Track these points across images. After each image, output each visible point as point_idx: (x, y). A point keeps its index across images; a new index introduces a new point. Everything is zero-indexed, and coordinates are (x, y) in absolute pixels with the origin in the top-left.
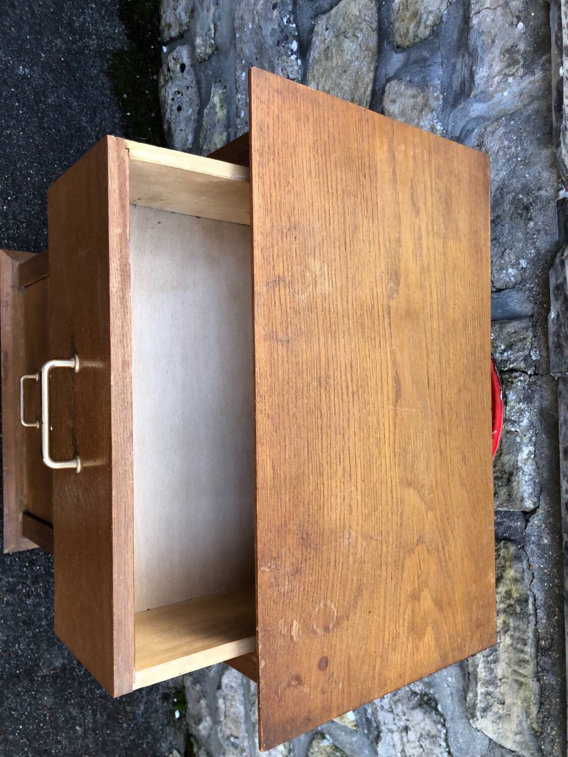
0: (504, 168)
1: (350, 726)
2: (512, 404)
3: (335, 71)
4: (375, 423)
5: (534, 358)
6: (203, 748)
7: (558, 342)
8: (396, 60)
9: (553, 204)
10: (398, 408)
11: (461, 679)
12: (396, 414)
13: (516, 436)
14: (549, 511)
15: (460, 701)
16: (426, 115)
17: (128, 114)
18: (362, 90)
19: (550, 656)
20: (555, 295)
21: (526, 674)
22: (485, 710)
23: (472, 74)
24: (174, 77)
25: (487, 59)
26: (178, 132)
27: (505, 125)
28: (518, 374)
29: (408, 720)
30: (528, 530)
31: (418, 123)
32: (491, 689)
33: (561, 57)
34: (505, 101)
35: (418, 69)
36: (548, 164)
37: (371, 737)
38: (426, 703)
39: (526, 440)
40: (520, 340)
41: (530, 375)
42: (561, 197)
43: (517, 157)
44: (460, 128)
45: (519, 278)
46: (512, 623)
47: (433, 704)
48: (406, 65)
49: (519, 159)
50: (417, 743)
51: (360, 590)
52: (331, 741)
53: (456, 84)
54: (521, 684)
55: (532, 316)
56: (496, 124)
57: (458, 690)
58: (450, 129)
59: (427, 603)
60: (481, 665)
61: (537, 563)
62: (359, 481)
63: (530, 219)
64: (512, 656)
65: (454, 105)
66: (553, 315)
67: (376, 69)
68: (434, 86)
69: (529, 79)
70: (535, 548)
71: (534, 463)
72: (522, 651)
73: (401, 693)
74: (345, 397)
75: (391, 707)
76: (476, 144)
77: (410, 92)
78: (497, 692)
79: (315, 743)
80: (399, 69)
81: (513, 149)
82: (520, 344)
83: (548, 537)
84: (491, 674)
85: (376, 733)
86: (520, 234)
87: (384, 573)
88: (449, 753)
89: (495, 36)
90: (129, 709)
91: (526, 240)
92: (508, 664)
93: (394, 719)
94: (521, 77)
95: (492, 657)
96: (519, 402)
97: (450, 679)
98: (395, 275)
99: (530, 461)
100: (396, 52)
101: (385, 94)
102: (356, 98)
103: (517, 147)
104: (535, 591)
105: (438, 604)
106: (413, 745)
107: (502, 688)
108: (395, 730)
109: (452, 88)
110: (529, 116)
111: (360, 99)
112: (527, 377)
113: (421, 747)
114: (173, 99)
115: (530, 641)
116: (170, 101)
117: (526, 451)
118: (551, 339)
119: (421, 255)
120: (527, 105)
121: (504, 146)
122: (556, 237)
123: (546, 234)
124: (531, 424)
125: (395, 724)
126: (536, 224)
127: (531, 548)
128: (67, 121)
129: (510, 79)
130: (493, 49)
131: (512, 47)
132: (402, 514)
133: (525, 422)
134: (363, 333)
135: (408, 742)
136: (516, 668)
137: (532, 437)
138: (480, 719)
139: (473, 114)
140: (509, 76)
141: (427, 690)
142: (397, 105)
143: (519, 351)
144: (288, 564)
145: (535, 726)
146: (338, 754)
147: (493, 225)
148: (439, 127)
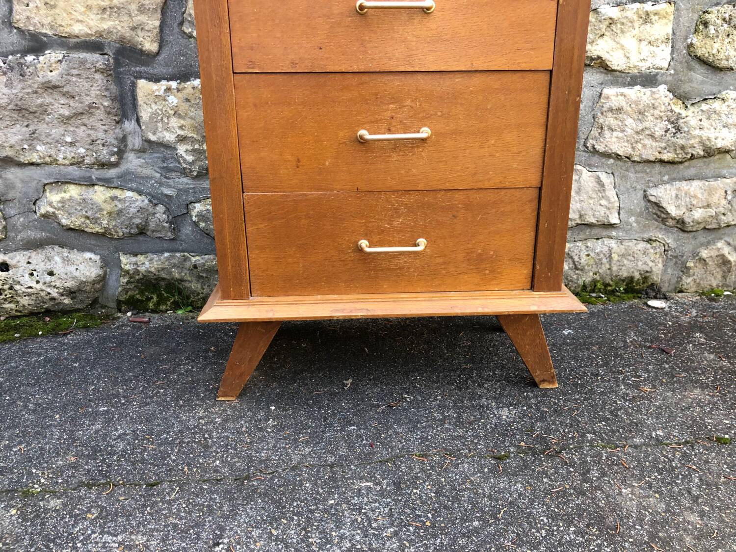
17: (40, 333)
24: (11, 283)
114: (38, 282)
116: (39, 286)
146: (701, 27)
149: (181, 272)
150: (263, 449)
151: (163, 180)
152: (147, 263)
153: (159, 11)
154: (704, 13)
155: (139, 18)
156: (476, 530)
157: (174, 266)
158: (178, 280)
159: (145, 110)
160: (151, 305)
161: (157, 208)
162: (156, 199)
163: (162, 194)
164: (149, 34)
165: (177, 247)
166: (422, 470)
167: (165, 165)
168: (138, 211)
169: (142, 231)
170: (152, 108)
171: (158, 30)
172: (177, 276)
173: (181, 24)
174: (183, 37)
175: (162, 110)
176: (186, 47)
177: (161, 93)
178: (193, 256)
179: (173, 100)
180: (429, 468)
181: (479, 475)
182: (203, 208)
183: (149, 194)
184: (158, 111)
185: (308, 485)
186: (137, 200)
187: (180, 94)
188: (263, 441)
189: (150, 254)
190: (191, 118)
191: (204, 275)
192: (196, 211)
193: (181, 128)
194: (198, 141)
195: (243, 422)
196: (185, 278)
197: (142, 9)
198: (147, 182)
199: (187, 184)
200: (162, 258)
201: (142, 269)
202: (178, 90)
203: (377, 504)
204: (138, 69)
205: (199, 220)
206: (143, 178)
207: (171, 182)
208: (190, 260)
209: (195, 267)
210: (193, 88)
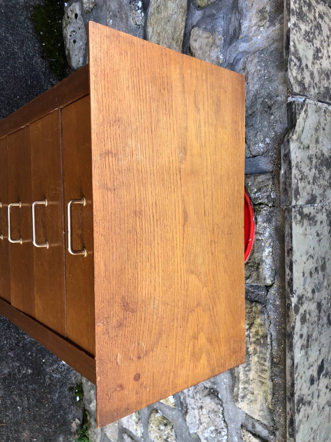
0: (257, 83)
1: (172, 406)
2: (260, 224)
3: (163, 20)
4: (171, 237)
5: (272, 197)
6: (93, 417)
7: (285, 188)
8: (198, 15)
9: (285, 105)
10: (186, 229)
11: (231, 380)
12: (184, 231)
13: (262, 242)
14: (280, 286)
15: (230, 392)
16: (214, 49)
17: (44, 44)
18: (179, 33)
19: (279, 367)
20: (284, 160)
21: (265, 377)
22: (243, 397)
23: (240, 25)
24: (71, 22)
25: (249, 15)
26: (74, 56)
27: (258, 57)
28: (263, 206)
29: (202, 403)
30: (268, 296)
31: (209, 55)
32: (246, 386)
33: (289, 16)
34: (259, 42)
35: (210, 21)
36: (282, 81)
37: (183, 412)
38: (212, 393)
39: (267, 245)
40: (265, 186)
41: (270, 207)
42: (289, 101)
43: (264, 77)
44: (233, 58)
45: (265, 149)
46: (258, 349)
47: (216, 394)
48: (203, 18)
49: (266, 78)
50: (207, 415)
51: (160, 334)
52: (161, 414)
53: (231, 31)
54: (263, 383)
55: (272, 172)
56: (253, 56)
57: (229, 386)
58: (227, 58)
59: (202, 340)
60: (242, 373)
61: (273, 315)
62: (160, 271)
63: (272, 114)
64: (258, 367)
65: (230, 44)
66: (282, 172)
67: (186, 20)
68: (218, 32)
69: (272, 29)
70: (272, 307)
71: (272, 258)
72: (264, 365)
73: (199, 388)
74: (152, 222)
75: (193, 395)
76: (242, 68)
77: (205, 35)
78: (250, 387)
79: (152, 415)
80: (199, 20)
81: (263, 71)
82: (265, 188)
83: (279, 300)
84: (247, 377)
85: (185, 410)
86: (266, 123)
87: (176, 324)
88: (224, 421)
89: (253, 2)
90: (49, 396)
91: (270, 126)
92: (256, 372)
93: (195, 402)
94: (268, 27)
95: (247, 368)
96: (264, 223)
97: (225, 380)
98: (184, 149)
99: (269, 257)
100: (197, 10)
101: (191, 36)
102: (175, 38)
103: (264, 70)
104: (272, 331)
105: (210, 341)
106: (205, 417)
107: (252, 385)
108: (195, 408)
109: (229, 33)
110: (272, 51)
111: (177, 39)
112: (269, 208)
113: (209, 417)
114: (71, 36)
115: (268, 359)
116: (69, 37)
117: (267, 251)
118: (281, 186)
119: (200, 137)
120: (271, 45)
121: (258, 70)
122: (286, 125)
123: (281, 123)
124: (271, 236)
125: (195, 405)
126: (275, 117)
127: (270, 306)
128: (5, 49)
129: (262, 29)
130: (252, 10)
131: (263, 9)
132: (187, 290)
133: (267, 234)
134: (163, 184)
135: (202, 415)
136: (260, 374)
137: (271, 243)
138: (240, 402)
139: (241, 50)
140: (261, 26)
141: (213, 386)
142: (198, 43)
143: (264, 192)
144: (114, 321)
145: (270, 406)
146: (165, 421)
147: (251, 117)
148: (221, 57)
154: (172, 426)
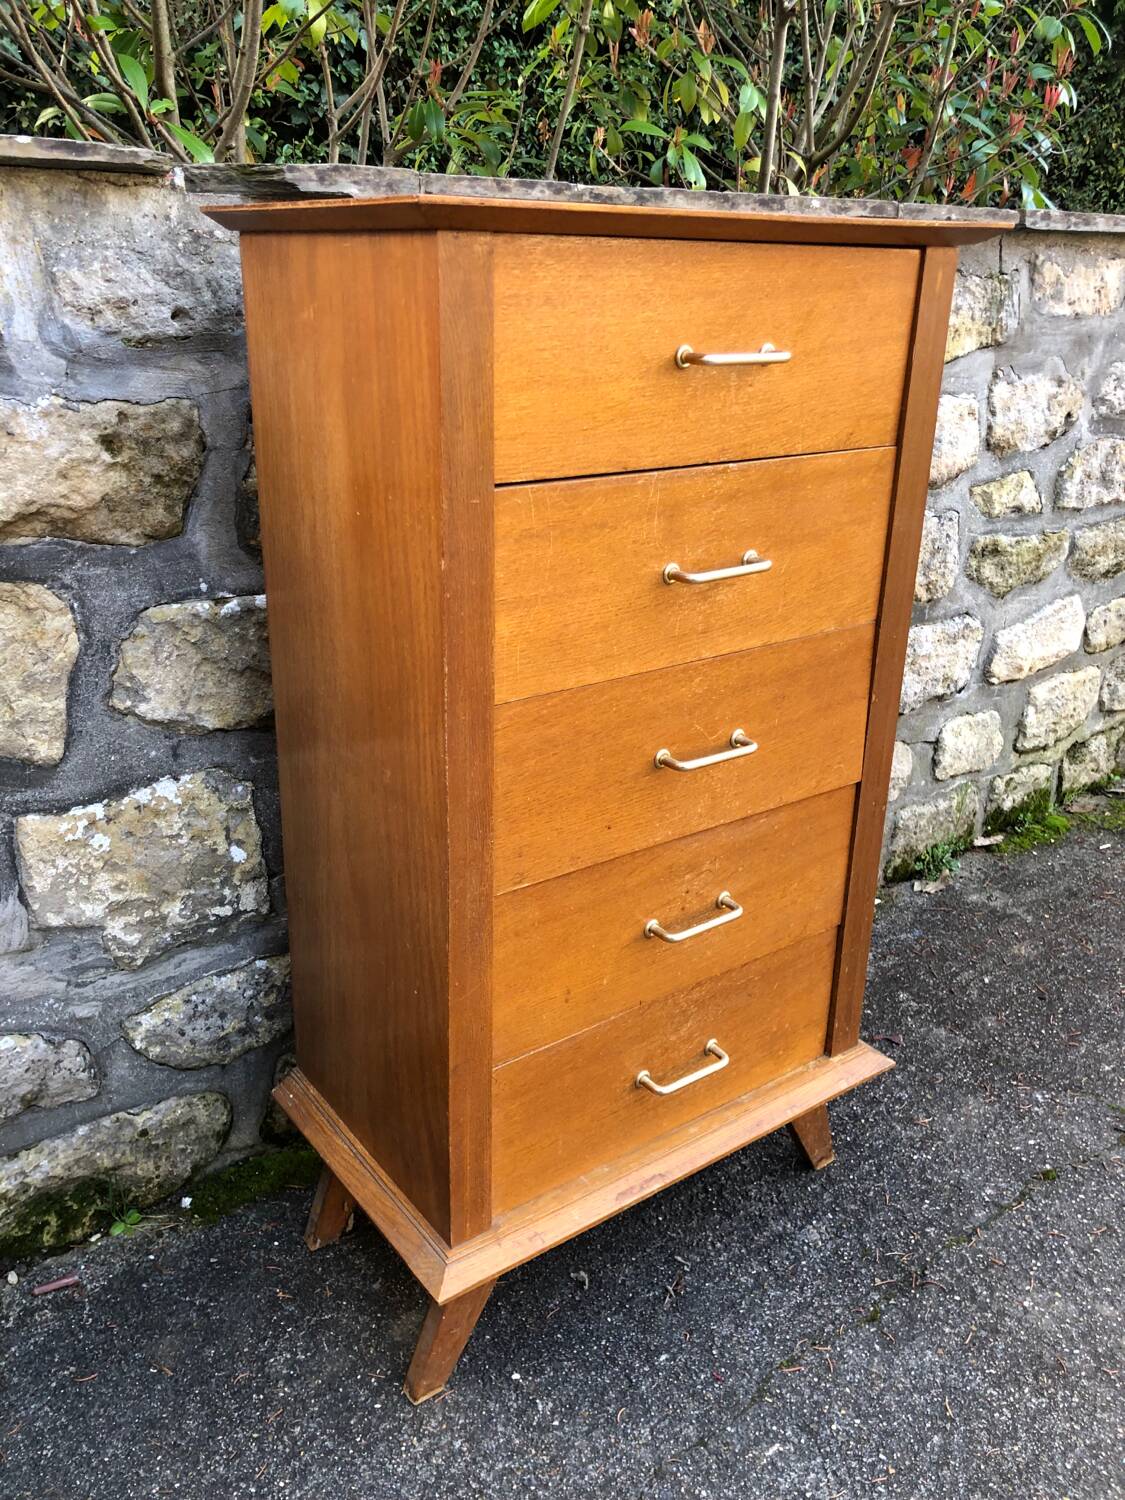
0: (136, 270)
9: (191, 197)
16: (21, 427)
20: (331, 184)
27: (68, 266)
31: (34, 444)
34: (19, 272)
36: (132, 202)
42: (183, 184)
44: (54, 357)
49: (124, 244)
56: (62, 285)
58: (52, 380)
65: (9, 371)
76: (90, 323)
81: (109, 253)
103: (106, 248)
110: (53, 227)
120: (34, 230)
121: (101, 269)
139: (31, 332)
147: (220, 293)
148: (43, 402)
149: (114, 1153)
150: (584, 1465)
151: (72, 993)
152: (44, 1163)
153: (65, 680)
155: (25, 701)
156: (945, 1450)
157: (102, 1145)
158: (107, 1171)
159: (41, 874)
160: (47, 1239)
161: (65, 1050)
162: (57, 1033)
163: (74, 1019)
164: (46, 728)
165: (101, 1108)
166: (814, 1388)
167: (77, 963)
168: (27, 1071)
169: (30, 1103)
170: (56, 867)
171: (64, 717)
172: (107, 1163)
173: (109, 694)
174: (112, 718)
175: (77, 866)
176: (121, 734)
177: (79, 834)
178: (138, 1115)
179: (101, 841)
180: (816, 1380)
181: (876, 1360)
182: (158, 1021)
183: (43, 1028)
184: (70, 869)
185: (704, 1493)
186: (25, 1050)
187: (113, 827)
188: (567, 1450)
189: (47, 1142)
190: (139, 866)
191: (161, 1142)
192: (142, 1029)
193: (117, 888)
194: (153, 903)
195: (500, 1429)
196: (123, 1161)
197: (29, 684)
198: (37, 1006)
199: (122, 984)
200: (74, 1140)
201: (36, 1178)
202: (109, 820)
203: (812, 1475)
204: (18, 797)
205: (150, 1044)
206: (30, 1000)
207: (88, 991)
208: (131, 1123)
209: (144, 1133)
210: (138, 808)
